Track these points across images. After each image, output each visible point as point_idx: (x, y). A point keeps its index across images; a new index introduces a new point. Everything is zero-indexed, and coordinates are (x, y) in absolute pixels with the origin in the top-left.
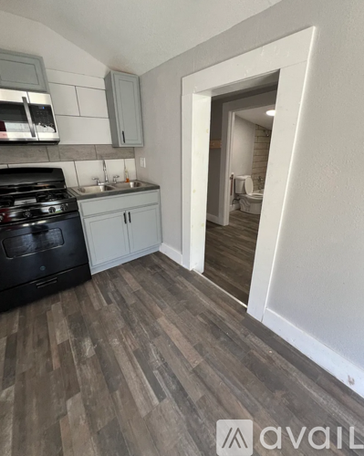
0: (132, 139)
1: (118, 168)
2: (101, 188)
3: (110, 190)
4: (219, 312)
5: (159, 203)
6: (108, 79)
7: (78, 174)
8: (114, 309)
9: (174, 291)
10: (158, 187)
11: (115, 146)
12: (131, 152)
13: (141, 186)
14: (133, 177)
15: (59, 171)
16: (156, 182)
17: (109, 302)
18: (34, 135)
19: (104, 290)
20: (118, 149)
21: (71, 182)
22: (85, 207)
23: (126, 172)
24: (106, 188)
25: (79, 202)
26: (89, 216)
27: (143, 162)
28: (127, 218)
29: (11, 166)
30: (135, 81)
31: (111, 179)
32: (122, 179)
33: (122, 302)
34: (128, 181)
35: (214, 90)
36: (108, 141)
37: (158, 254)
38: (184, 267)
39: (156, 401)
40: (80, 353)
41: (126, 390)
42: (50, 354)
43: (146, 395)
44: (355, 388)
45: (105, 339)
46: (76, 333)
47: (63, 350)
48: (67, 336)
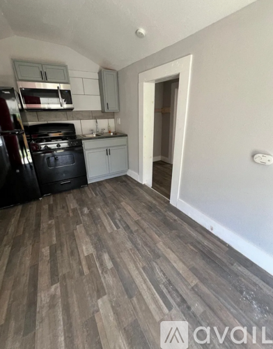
0: (113, 107)
1: (105, 124)
2: (94, 135)
3: (100, 136)
4: (154, 202)
5: (127, 145)
6: (100, 73)
7: (83, 127)
8: (99, 198)
9: (132, 192)
10: (126, 135)
11: (103, 111)
12: (112, 115)
13: (117, 135)
14: (113, 130)
15: (72, 126)
16: (126, 133)
17: (96, 195)
18: (61, 106)
19: (94, 190)
20: (104, 113)
21: (78, 132)
22: (86, 144)
23: (109, 126)
24: (97, 135)
25: (83, 141)
26: (87, 150)
27: (119, 121)
28: (108, 152)
29: (49, 122)
30: (115, 74)
31: (100, 131)
32: (106, 131)
33: (103, 195)
34: (110, 132)
35: (156, 80)
36: (99, 108)
37: (126, 176)
38: (140, 182)
39: (116, 229)
40: (82, 212)
41: (102, 225)
42: (68, 212)
43: (111, 227)
44: (213, 232)
45: (94, 208)
46: (80, 205)
47: (74, 210)
48: (76, 206)
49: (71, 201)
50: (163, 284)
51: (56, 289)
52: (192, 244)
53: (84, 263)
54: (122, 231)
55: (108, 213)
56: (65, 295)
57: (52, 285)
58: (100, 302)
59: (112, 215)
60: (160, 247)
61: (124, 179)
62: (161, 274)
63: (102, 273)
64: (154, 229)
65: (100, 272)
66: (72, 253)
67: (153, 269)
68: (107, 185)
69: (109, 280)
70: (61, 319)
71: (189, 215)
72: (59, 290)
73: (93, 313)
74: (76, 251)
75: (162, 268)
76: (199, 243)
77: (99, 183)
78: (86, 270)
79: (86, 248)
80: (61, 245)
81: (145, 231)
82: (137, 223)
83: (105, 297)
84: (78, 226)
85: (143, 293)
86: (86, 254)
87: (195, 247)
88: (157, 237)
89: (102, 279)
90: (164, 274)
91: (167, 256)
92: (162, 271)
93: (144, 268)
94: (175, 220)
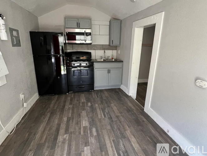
0: (116, 42)
1: (110, 54)
2: (102, 60)
3: (106, 61)
4: (133, 107)
5: (122, 68)
6: (110, 22)
7: (96, 54)
8: (98, 99)
9: (120, 99)
10: (123, 62)
11: (109, 45)
12: (114, 48)
13: (117, 61)
14: (115, 57)
15: (90, 53)
16: (122, 59)
17: (98, 97)
18: (85, 42)
19: (97, 94)
20: (111, 46)
21: (93, 57)
22: (96, 65)
23: (112, 55)
24: (104, 60)
25: (94, 63)
26: (96, 68)
27: (119, 52)
28: (109, 71)
29: (78, 51)
30: (119, 22)
31: (106, 57)
32: (110, 58)
33: (102, 98)
34: (112, 59)
35: (144, 26)
36: (108, 43)
37: (120, 89)
38: (127, 94)
39: (103, 117)
40: (87, 105)
41: (97, 114)
42: (80, 103)
43: (101, 116)
44: (168, 134)
45: (94, 104)
46: (87, 101)
47: (83, 103)
48: (85, 101)
49: (83, 98)
50: (122, 151)
51: (66, 137)
52: (150, 137)
53: (82, 129)
54: (107, 119)
55: (102, 108)
56: (70, 140)
57: (65, 134)
58: (85, 148)
59: (103, 110)
60: (127, 133)
61: (117, 90)
62: (122, 146)
63: (90, 136)
64: (127, 123)
65: (89, 135)
66: (77, 123)
67: (119, 142)
68: (106, 93)
69: (92, 140)
70: (66, 149)
71: (155, 120)
72: (68, 137)
73: (81, 151)
74: (79, 122)
75: (125, 144)
76: (155, 138)
77: (101, 91)
78: (82, 133)
79: (85, 123)
80: (73, 118)
81: (121, 122)
82: (117, 117)
83: (88, 147)
84: (83, 111)
85: (109, 152)
86: (84, 125)
87: (151, 139)
88: (127, 127)
89: (89, 139)
90: (124, 147)
91: (130, 138)
92: (123, 145)
93: (113, 141)
94: (143, 121)
